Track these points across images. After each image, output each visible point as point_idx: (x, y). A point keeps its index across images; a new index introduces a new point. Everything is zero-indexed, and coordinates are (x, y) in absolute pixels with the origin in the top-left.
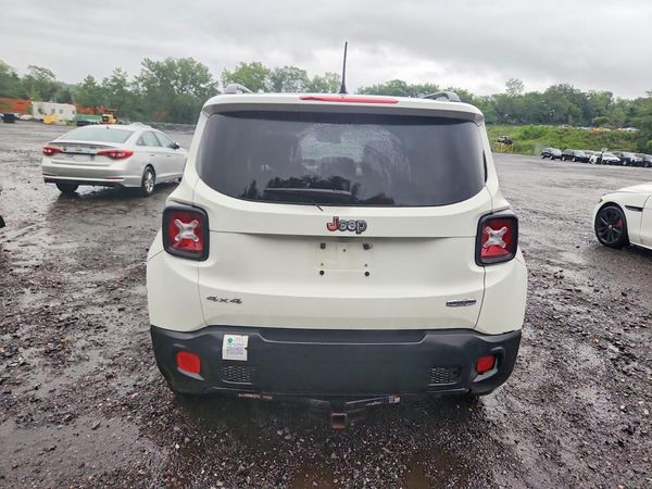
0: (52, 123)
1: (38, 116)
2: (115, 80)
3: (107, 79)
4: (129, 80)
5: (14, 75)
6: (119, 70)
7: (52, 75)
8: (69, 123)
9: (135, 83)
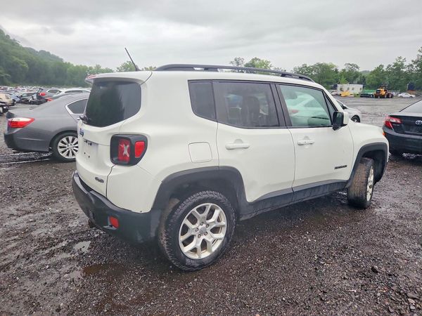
0: (346, 96)
1: (339, 93)
2: (396, 64)
3: (390, 65)
4: (406, 64)
5: (336, 70)
6: (400, 58)
7: (357, 67)
8: (356, 96)
9: (411, 65)
